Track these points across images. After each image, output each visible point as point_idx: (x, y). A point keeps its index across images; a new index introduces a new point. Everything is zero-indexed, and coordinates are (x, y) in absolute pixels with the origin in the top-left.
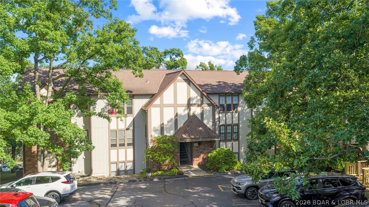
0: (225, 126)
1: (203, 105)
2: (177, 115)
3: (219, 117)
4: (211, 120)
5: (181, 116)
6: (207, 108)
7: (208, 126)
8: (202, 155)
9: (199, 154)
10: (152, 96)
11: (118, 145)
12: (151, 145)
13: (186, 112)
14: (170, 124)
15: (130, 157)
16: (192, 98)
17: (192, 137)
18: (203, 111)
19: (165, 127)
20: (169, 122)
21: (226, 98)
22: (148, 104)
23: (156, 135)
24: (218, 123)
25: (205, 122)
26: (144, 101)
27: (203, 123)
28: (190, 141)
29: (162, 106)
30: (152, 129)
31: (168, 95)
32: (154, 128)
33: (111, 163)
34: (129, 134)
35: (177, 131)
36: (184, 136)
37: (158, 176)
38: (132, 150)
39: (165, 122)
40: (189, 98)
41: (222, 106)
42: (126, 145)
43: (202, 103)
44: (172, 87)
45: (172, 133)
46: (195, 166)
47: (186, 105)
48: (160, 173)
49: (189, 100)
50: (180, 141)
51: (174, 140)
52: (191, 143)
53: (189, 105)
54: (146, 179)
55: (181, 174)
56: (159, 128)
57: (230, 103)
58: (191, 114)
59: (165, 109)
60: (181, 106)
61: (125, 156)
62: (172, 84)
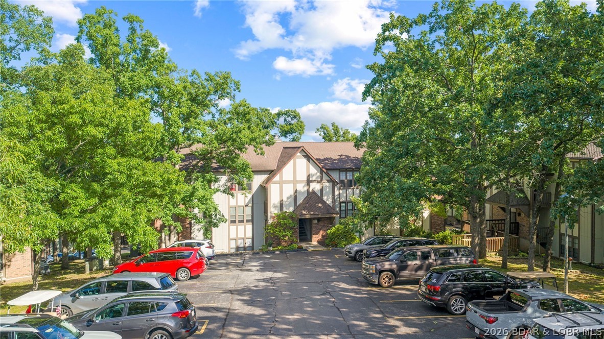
0: (345, 202)
1: (323, 182)
2: (296, 191)
3: (340, 194)
4: (331, 197)
5: (300, 192)
6: (326, 184)
7: (328, 202)
8: (321, 232)
9: (318, 231)
10: (271, 173)
11: (237, 221)
12: (270, 221)
13: (306, 189)
14: (289, 200)
15: (249, 234)
16: (311, 174)
17: (312, 213)
18: (322, 187)
19: (284, 203)
20: (288, 198)
21: (346, 174)
22: (267, 181)
23: (276, 212)
24: (338, 199)
25: (325, 198)
26: (264, 177)
27: (322, 199)
28: (309, 217)
29: (281, 183)
30: (272, 205)
31: (287, 171)
32: (274, 204)
33: (230, 239)
34: (248, 210)
35: (297, 208)
36: (304, 212)
37: (278, 250)
38: (251, 226)
39: (285, 199)
40: (308, 174)
41: (342, 182)
42: (245, 221)
43: (322, 180)
44: (291, 163)
45: (291, 209)
46: (314, 243)
47: (306, 182)
48: (279, 248)
49: (309, 176)
50: (300, 217)
51: (293, 216)
52: (311, 220)
53: (309, 182)
54: (268, 252)
55: (300, 248)
56: (279, 205)
57: (351, 178)
58: (311, 190)
59: (284, 185)
60: (300, 182)
61: (244, 233)
62: (292, 161)
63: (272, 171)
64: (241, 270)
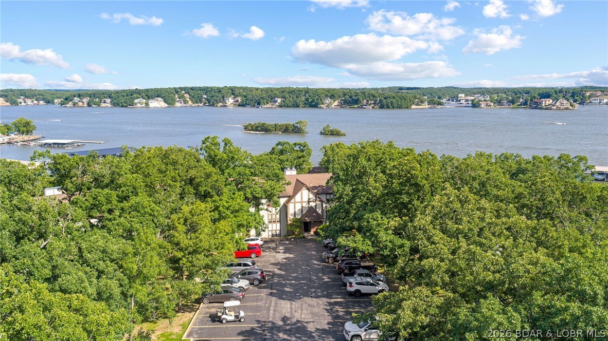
1: (316, 201)
2: (302, 207)
3: (326, 206)
4: (321, 209)
5: (305, 207)
6: (318, 202)
7: (319, 212)
8: (316, 227)
9: (314, 227)
11: (272, 222)
12: (289, 222)
13: (307, 205)
14: (299, 211)
15: (278, 228)
17: (310, 219)
18: (316, 204)
19: (296, 213)
21: (330, 195)
22: (288, 202)
23: (292, 217)
24: (325, 209)
25: (318, 210)
26: (286, 199)
27: (316, 211)
29: (295, 203)
31: (298, 197)
32: (291, 213)
33: (269, 231)
34: (278, 216)
35: (303, 216)
36: (306, 218)
37: (293, 238)
38: (279, 224)
39: (297, 211)
41: (327, 200)
42: (276, 222)
44: (300, 193)
45: (300, 216)
46: (312, 233)
48: (294, 236)
49: (309, 199)
50: (304, 221)
51: (301, 221)
52: (310, 222)
53: (309, 202)
54: (287, 240)
55: (304, 237)
56: (293, 213)
58: (310, 206)
59: (296, 204)
60: (305, 202)
61: (276, 227)
62: (300, 192)
63: (290, 196)
64: (276, 252)
